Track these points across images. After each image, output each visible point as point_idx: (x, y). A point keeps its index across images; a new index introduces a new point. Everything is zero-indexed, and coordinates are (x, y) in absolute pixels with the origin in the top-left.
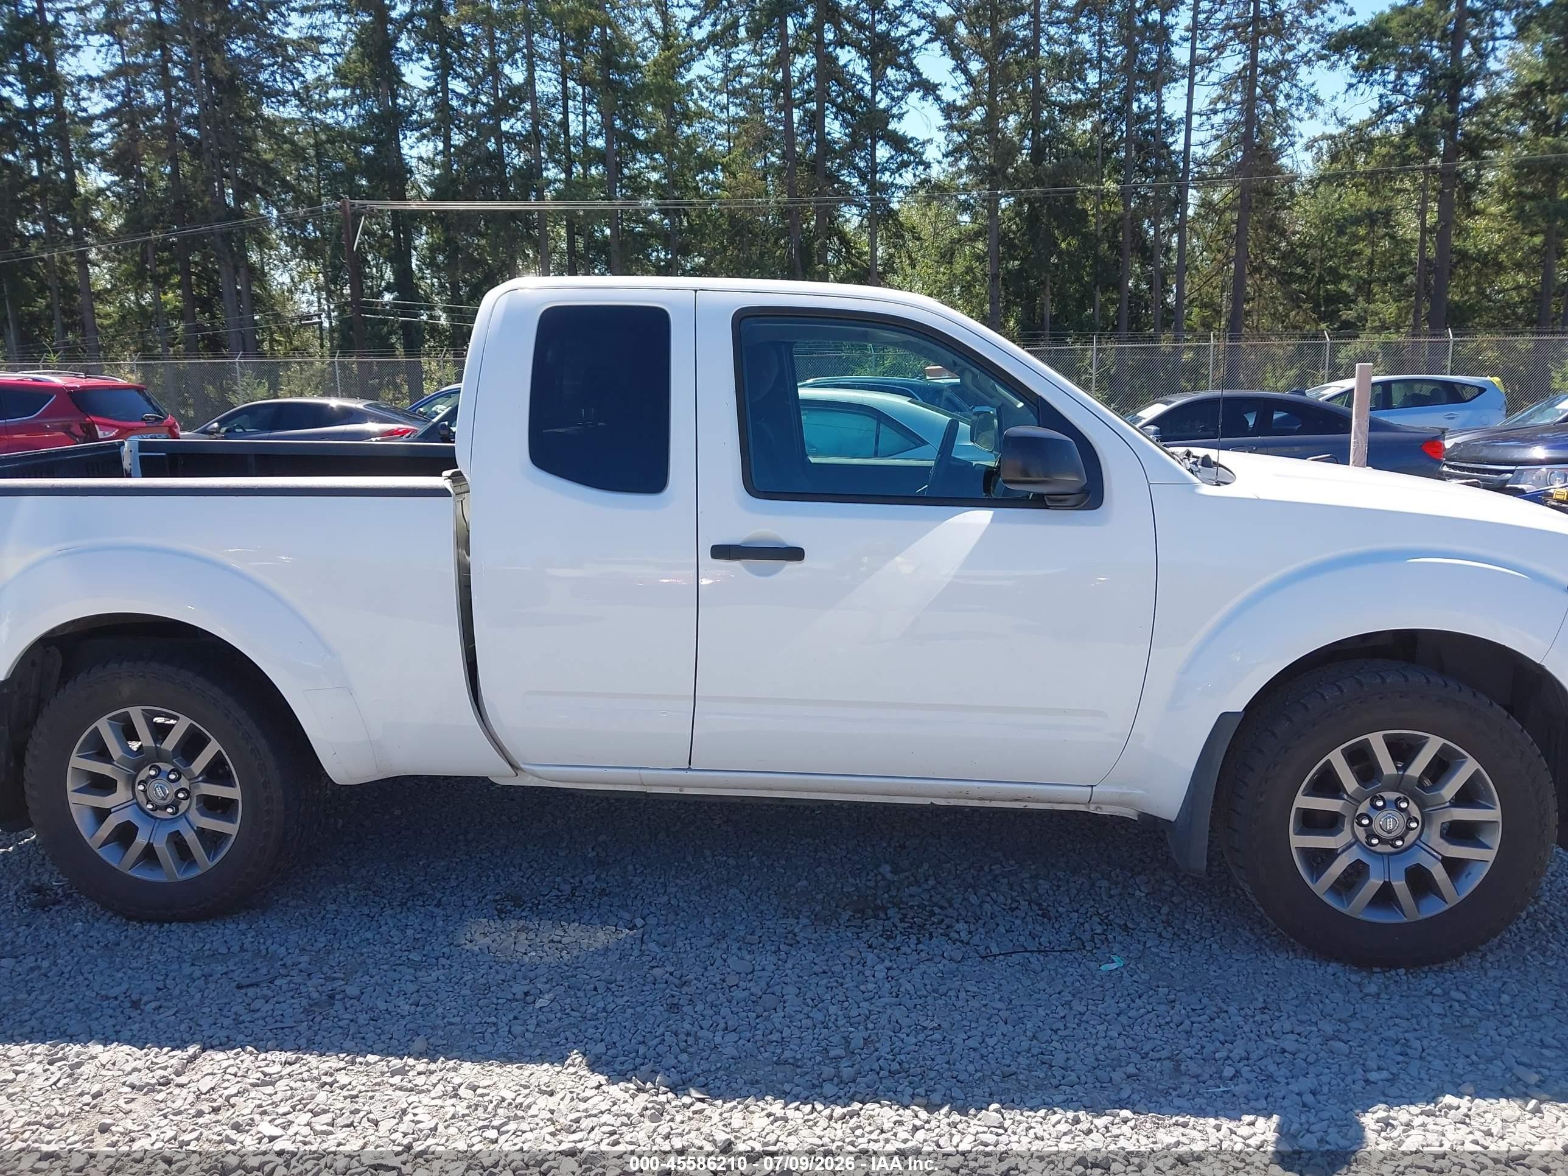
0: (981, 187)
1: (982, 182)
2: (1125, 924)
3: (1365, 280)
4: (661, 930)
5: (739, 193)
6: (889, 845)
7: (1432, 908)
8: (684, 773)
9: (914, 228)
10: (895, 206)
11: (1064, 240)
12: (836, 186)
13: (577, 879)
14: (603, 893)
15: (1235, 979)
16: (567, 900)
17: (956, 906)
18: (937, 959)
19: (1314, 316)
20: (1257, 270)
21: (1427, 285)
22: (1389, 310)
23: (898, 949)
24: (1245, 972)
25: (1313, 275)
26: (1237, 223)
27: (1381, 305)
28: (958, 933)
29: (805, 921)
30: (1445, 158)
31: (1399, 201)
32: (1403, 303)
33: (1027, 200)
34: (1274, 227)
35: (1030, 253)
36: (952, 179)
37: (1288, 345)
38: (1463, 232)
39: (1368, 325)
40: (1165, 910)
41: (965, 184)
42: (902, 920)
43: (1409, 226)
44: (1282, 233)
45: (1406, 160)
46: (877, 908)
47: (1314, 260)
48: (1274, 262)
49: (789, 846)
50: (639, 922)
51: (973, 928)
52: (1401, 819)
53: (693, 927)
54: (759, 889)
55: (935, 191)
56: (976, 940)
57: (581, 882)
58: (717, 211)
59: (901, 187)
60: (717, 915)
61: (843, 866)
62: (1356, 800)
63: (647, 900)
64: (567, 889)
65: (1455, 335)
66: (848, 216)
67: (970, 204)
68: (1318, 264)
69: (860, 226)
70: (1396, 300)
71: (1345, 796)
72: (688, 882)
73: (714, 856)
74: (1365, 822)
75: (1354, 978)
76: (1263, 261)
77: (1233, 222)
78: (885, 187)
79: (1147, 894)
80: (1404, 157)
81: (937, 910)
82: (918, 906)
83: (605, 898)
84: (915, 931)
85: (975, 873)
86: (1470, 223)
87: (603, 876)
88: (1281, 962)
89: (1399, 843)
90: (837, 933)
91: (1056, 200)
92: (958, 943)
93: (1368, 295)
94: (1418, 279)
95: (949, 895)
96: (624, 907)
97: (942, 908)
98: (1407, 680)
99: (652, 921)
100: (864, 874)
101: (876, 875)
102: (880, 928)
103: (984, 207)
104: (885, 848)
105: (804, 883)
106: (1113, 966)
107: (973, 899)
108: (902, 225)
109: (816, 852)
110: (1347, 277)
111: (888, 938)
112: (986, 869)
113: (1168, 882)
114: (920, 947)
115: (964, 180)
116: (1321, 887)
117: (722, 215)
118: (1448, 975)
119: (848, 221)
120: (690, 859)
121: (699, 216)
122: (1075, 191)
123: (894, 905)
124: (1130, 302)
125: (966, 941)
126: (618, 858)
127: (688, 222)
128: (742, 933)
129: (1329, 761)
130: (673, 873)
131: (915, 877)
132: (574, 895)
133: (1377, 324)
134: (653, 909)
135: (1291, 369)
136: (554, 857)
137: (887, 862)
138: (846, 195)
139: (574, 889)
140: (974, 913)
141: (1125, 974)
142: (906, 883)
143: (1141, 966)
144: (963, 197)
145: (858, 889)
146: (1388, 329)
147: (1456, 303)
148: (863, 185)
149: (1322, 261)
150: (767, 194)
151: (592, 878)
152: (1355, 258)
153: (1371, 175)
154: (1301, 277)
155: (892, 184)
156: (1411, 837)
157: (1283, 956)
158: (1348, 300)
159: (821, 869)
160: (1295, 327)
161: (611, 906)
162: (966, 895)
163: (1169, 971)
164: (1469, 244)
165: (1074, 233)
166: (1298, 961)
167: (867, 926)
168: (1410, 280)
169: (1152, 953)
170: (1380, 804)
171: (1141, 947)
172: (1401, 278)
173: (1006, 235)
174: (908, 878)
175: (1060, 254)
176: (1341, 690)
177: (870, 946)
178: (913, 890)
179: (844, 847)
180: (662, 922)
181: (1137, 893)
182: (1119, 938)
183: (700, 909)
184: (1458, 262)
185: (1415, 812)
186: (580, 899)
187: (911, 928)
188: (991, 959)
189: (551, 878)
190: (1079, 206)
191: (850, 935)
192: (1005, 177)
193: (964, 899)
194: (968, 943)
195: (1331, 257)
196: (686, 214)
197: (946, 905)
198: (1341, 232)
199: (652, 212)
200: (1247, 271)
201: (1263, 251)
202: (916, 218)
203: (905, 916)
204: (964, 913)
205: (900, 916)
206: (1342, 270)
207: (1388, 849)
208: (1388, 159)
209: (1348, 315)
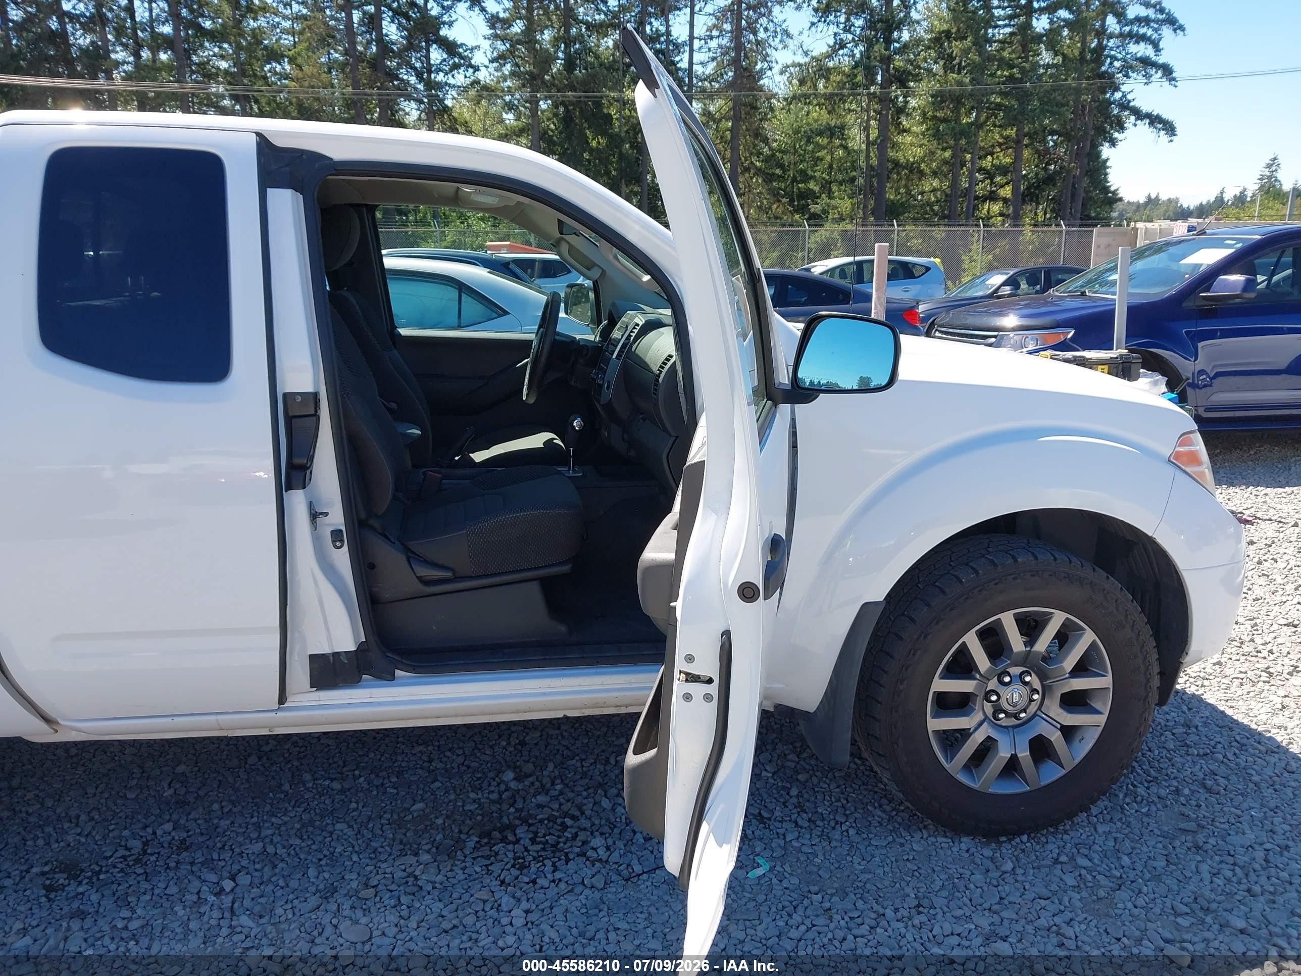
0: (523, 89)
1: (524, 86)
2: (760, 813)
3: (826, 181)
4: (255, 891)
5: (306, 84)
6: (509, 744)
7: (1051, 773)
8: (273, 714)
9: (466, 123)
10: (449, 103)
11: (594, 139)
12: (396, 83)
13: (150, 830)
14: (183, 846)
15: (880, 871)
16: (137, 861)
17: (588, 813)
18: (579, 889)
19: (791, 209)
20: (747, 170)
21: (871, 186)
22: (845, 205)
23: (534, 882)
24: (888, 861)
25: (789, 175)
26: (731, 130)
27: (839, 201)
28: (595, 849)
29: (425, 857)
30: (882, 86)
31: (850, 119)
32: (855, 200)
33: (563, 103)
34: (758, 134)
35: (567, 149)
36: (498, 82)
37: (771, 232)
38: (895, 145)
39: (830, 217)
40: (794, 792)
41: (509, 87)
42: (533, 841)
43: (856, 139)
44: (766, 141)
45: (855, 86)
46: (502, 830)
47: (790, 163)
48: (758, 164)
49: (400, 758)
50: (228, 885)
51: (610, 842)
52: (1025, 691)
53: (294, 884)
54: (370, 819)
55: (485, 92)
56: (615, 857)
57: (154, 833)
58: (287, 99)
59: (454, 86)
60: (323, 862)
61: (461, 777)
62: (986, 678)
63: (237, 850)
64: (136, 845)
65: (898, 225)
66: (407, 110)
67: (514, 105)
68: (792, 167)
69: (419, 119)
70: (850, 198)
71: (978, 676)
72: (286, 819)
73: (315, 779)
74: (994, 698)
75: (987, 852)
76: (752, 162)
77: (727, 130)
78: (440, 86)
79: (774, 774)
80: (853, 84)
81: (568, 821)
82: (549, 821)
83: (185, 854)
84: (548, 853)
85: (602, 768)
86: (900, 139)
87: (182, 822)
88: (918, 843)
89: (1023, 715)
90: (464, 868)
91: (586, 104)
92: (598, 864)
93: (829, 193)
94: (865, 181)
95: (579, 800)
96: (208, 863)
97: (573, 818)
98: (1036, 558)
99: (243, 879)
100: (485, 785)
101: (498, 785)
102: (511, 855)
103: (525, 107)
104: (504, 748)
105: (420, 806)
106: (759, 872)
107: (606, 803)
108: (455, 120)
109: (430, 761)
110: (813, 177)
111: (522, 868)
112: (612, 761)
113: (790, 757)
114: (558, 875)
115: (509, 83)
116: (955, 766)
117: (291, 103)
118: (1066, 837)
119: (408, 114)
120: (286, 787)
121: (269, 104)
122: (602, 97)
123: (524, 821)
124: (649, 194)
125: (604, 858)
126: (201, 793)
127: (259, 109)
128: (354, 885)
129: (964, 643)
130: (268, 808)
131: (541, 782)
132: (145, 852)
133: (836, 216)
134: (244, 863)
135: (774, 251)
136: (119, 802)
137: (509, 767)
138: (405, 91)
139: (146, 844)
140: (608, 820)
141: (774, 881)
142: (532, 791)
143: (787, 867)
144: (508, 98)
145: (481, 806)
146: (844, 220)
147: (892, 201)
148: (420, 82)
149: (795, 164)
150: (332, 86)
151: (168, 827)
152: (818, 162)
153: (829, 97)
154: (779, 176)
155: (446, 83)
156: (1033, 708)
157: (918, 836)
158: (814, 197)
159: (437, 784)
160: (776, 218)
161: (192, 864)
162: (597, 798)
163: (815, 869)
164: (900, 154)
165: (604, 133)
166: (933, 839)
167: (497, 854)
168: (860, 181)
169: (795, 848)
170: (1007, 679)
171: (782, 842)
172: (853, 180)
173: (545, 133)
174: (533, 784)
175: (591, 151)
176: (976, 572)
177: (503, 882)
178: (541, 799)
179: (460, 752)
180: (257, 881)
181: (764, 773)
182: (757, 833)
183: (302, 856)
184: (893, 169)
185: (1037, 685)
186: (153, 858)
187: (544, 849)
188: (635, 880)
189: (116, 833)
190: (605, 111)
191: (478, 869)
192: (544, 82)
193: (595, 804)
194: (607, 861)
195: (802, 161)
196: (257, 101)
197: (577, 813)
198: (808, 141)
199: (223, 97)
200: (739, 171)
201: (751, 154)
202: (467, 115)
203: (536, 834)
204: (597, 822)
205: (531, 835)
206: (810, 172)
207: (1013, 722)
208: (841, 85)
209: (815, 208)
